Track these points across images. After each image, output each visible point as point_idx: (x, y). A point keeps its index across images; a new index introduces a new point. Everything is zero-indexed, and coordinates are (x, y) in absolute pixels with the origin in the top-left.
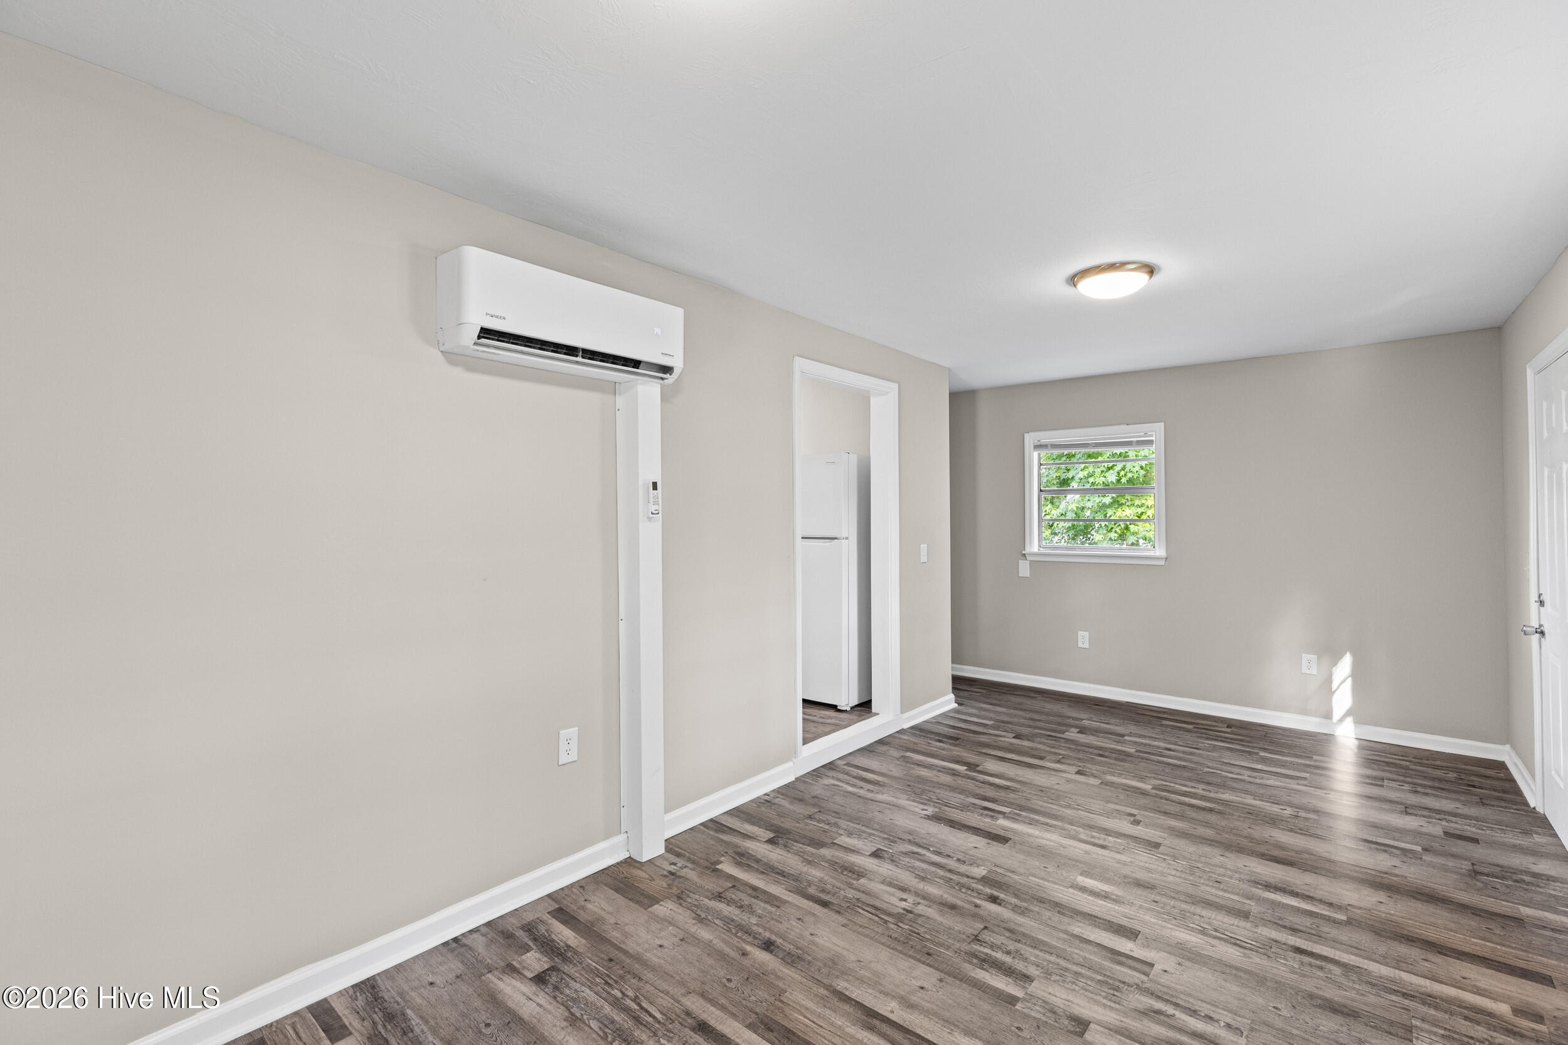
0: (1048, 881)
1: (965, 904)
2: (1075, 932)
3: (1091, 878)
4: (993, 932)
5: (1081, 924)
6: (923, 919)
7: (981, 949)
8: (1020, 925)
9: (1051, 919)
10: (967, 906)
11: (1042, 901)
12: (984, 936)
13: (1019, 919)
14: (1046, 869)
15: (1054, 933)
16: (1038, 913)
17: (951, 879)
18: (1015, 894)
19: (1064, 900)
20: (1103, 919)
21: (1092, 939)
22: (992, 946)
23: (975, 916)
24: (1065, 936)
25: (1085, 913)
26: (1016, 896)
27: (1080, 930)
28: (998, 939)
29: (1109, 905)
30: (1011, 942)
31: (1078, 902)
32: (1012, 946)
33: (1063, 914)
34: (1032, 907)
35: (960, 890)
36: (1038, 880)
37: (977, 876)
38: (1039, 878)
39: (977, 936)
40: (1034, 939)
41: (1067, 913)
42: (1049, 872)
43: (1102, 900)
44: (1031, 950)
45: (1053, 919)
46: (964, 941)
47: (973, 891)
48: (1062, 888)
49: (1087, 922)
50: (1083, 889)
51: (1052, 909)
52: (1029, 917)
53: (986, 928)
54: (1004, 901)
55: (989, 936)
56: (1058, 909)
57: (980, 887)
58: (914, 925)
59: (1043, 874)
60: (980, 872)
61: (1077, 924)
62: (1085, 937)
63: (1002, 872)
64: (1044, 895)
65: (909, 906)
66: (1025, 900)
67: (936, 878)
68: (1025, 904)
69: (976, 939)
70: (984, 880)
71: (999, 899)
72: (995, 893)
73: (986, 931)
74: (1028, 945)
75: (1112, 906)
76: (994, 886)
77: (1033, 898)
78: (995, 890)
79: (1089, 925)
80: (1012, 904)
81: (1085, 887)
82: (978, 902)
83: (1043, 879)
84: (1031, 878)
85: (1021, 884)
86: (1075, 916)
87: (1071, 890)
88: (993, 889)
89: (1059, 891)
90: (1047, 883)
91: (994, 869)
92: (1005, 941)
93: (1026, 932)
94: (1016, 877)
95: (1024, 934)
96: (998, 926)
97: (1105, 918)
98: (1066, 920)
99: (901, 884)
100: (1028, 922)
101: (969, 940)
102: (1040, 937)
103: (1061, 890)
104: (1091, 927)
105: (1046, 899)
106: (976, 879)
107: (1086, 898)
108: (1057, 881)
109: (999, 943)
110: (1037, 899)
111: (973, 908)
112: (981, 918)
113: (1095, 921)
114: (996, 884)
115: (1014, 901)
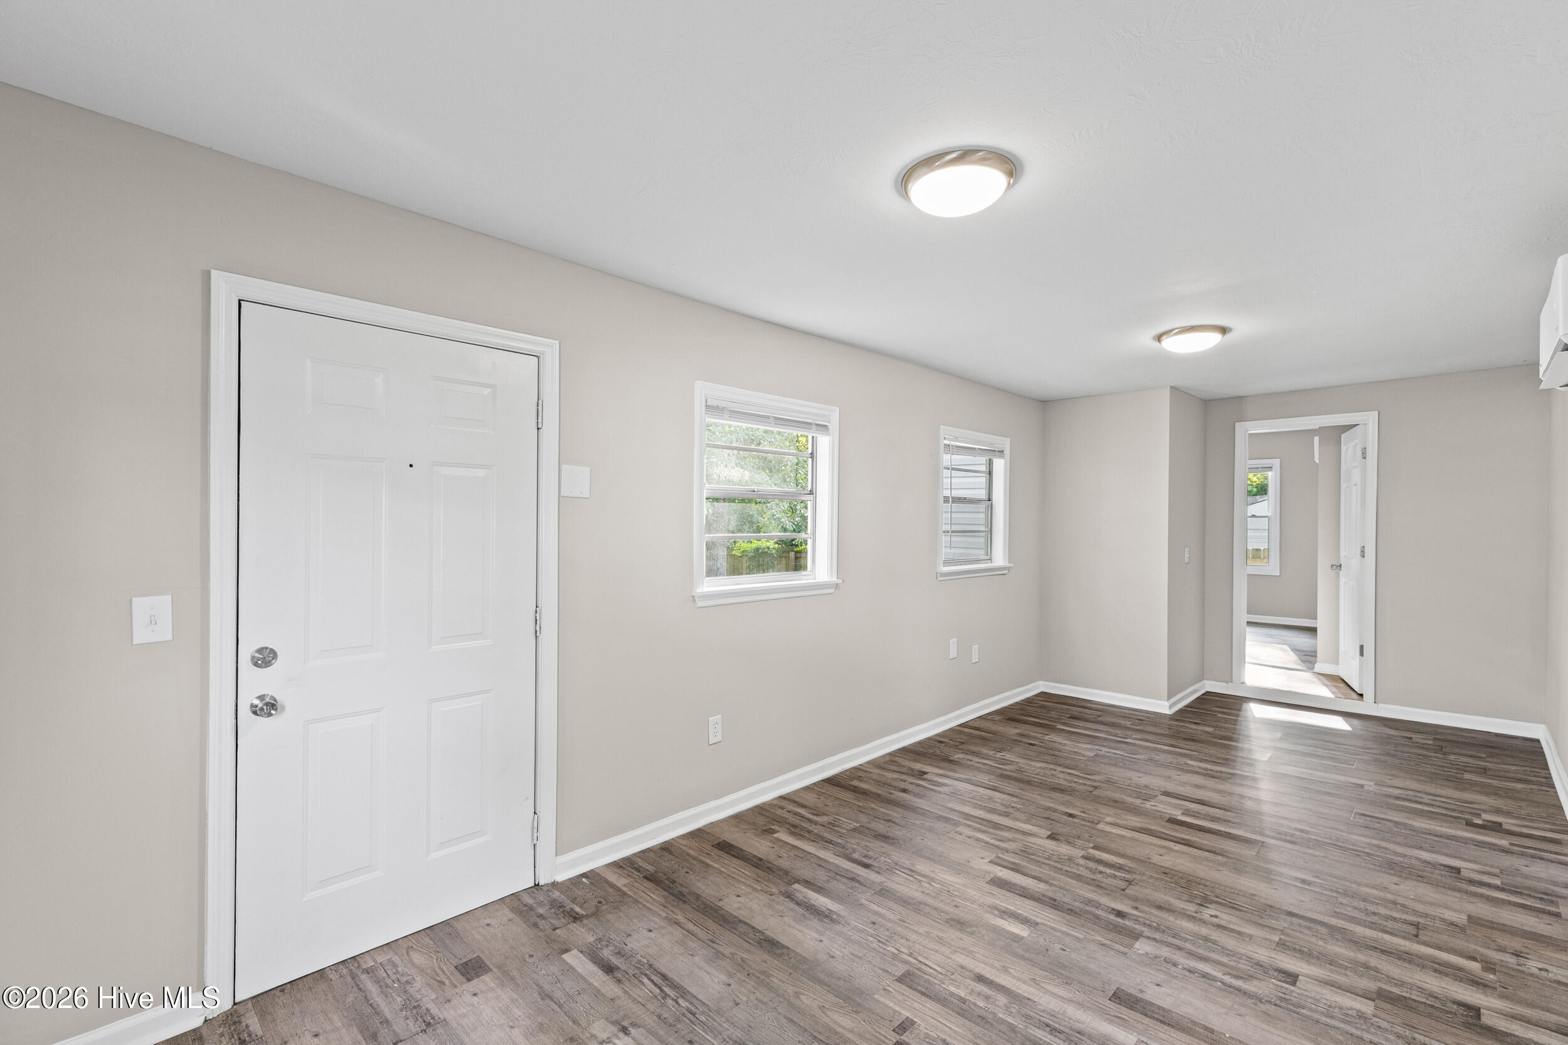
0: (1061, 932)
1: (1148, 910)
2: (1044, 884)
3: (1012, 933)
4: (1115, 887)
5: (1036, 890)
6: (1183, 898)
7: (1124, 875)
8: (1093, 891)
9: (1064, 895)
10: (1147, 909)
11: (1071, 911)
12: (1123, 884)
13: (1094, 897)
14: (1063, 947)
15: (1062, 884)
16: (1075, 900)
17: (1174, 937)
18: (1098, 919)
19: (1048, 911)
20: (1015, 893)
21: (1031, 879)
22: (1115, 877)
23: (1136, 899)
24: (1053, 882)
25: (1029, 899)
26: (1097, 917)
27: (1038, 885)
28: (1110, 881)
29: (1004, 905)
30: (1099, 879)
31: (1033, 909)
32: (1099, 877)
33: (1051, 899)
34: (1082, 906)
35: (1158, 924)
36: (1074, 933)
37: (1144, 940)
38: (1072, 936)
39: (1130, 884)
40: (1081, 881)
41: (1047, 900)
42: (1060, 943)
43: (1010, 910)
44: (1083, 874)
45: (1061, 895)
46: (1139, 881)
47: (1144, 923)
48: (1048, 923)
49: (1031, 891)
50: (1025, 921)
51: (1061, 903)
52: (1084, 897)
53: (1124, 890)
54: (1110, 913)
55: (1119, 884)
56: (1055, 903)
57: (1137, 927)
58: (1190, 894)
59: (1067, 940)
60: (1142, 947)
61: (1040, 890)
62: (1036, 881)
63: (1116, 945)
64: (1068, 917)
65: (1205, 910)
66: (1088, 912)
67: (1192, 940)
68: (1087, 908)
69: (1130, 882)
70: (1137, 936)
71: (1115, 914)
72: (1119, 920)
73: (1123, 888)
74: (1085, 876)
75: (1002, 904)
76: (1122, 927)
77: (1080, 915)
78: (1120, 923)
79: (1029, 889)
80: (1102, 909)
81: (1022, 924)
82: (1135, 912)
83: (1068, 935)
84: (1081, 936)
85: (1093, 930)
86: (1040, 897)
87: (1039, 920)
88: (1123, 924)
89: (1051, 920)
90: (1063, 929)
91: (1126, 950)
92: (1105, 880)
93: (1087, 886)
94: (1099, 938)
95: (1088, 884)
96: (1112, 891)
97: (1013, 894)
98: (1050, 894)
99: (1227, 932)
100: (1085, 893)
101: (1135, 881)
102: (1075, 882)
103: (1048, 921)
104: (1029, 887)
105: (1066, 913)
106: (1145, 937)
107: (1025, 912)
108: (1052, 931)
109: (1109, 879)
110: (1075, 913)
111: (1140, 907)
112: (1128, 897)
113: (1023, 892)
114: (1121, 930)
115: (1099, 912)
